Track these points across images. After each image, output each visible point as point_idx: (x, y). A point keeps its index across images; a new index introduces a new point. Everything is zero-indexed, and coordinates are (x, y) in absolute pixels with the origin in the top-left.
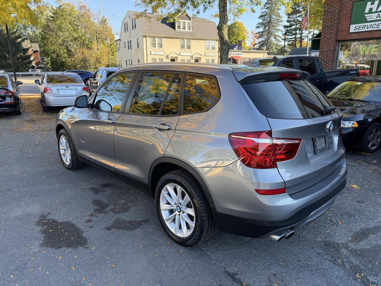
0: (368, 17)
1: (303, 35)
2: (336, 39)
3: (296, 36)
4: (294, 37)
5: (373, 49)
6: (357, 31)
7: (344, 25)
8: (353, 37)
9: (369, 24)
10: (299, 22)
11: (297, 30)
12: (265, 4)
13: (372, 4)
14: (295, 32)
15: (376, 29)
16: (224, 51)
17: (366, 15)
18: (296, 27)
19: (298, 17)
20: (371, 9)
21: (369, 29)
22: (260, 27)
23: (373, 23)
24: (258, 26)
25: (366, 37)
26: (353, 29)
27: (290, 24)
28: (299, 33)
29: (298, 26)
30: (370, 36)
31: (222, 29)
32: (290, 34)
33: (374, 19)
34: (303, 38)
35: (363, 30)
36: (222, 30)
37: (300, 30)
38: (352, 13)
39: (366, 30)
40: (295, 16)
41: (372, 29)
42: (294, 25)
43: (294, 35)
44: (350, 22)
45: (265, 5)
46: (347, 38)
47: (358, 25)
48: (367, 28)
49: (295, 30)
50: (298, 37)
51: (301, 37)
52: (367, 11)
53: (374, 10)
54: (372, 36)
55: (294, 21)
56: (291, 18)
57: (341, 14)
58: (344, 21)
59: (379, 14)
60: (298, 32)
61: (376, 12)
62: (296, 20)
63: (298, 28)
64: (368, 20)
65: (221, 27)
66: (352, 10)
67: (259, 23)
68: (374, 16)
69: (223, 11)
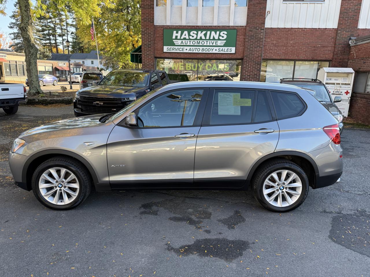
0: (176, 42)
1: (57, 41)
2: (154, 56)
3: (51, 41)
4: (49, 43)
5: (180, 66)
6: (169, 51)
7: (158, 45)
8: (166, 56)
9: (177, 47)
10: (51, 27)
11: (51, 35)
12: (15, 3)
13: (177, 33)
14: (49, 37)
15: (181, 52)
16: (32, 54)
17: (174, 41)
18: (49, 32)
19: (49, 23)
20: (176, 37)
21: (177, 51)
22: (13, 27)
23: (179, 47)
24: (12, 26)
25: (176, 57)
26: (166, 49)
27: (42, 29)
28: (53, 39)
29: (51, 32)
30: (178, 56)
31: (27, 30)
32: (44, 39)
33: (180, 44)
34: (58, 44)
35: (173, 51)
36: (27, 32)
37: (53, 36)
38: (163, 36)
39: (175, 51)
40: (46, 21)
41: (179, 51)
42: (46, 30)
43: (48, 40)
44: (163, 44)
45: (16, 5)
46: (162, 56)
47: (169, 47)
48: (176, 50)
49: (49, 36)
50: (53, 43)
51: (56, 43)
52: (174, 37)
53: (179, 38)
54: (180, 57)
55: (45, 26)
56: (42, 23)
57: (155, 36)
58: (158, 42)
59: (182, 41)
60: (51, 37)
61: (180, 39)
62: (48, 25)
63: (51, 34)
64: (176, 44)
65: (26, 28)
66: (163, 34)
67: (13, 23)
68: (179, 42)
69: (26, 11)
